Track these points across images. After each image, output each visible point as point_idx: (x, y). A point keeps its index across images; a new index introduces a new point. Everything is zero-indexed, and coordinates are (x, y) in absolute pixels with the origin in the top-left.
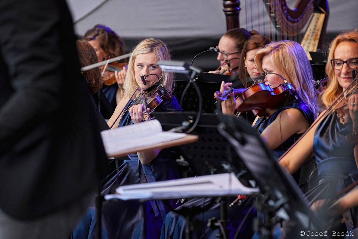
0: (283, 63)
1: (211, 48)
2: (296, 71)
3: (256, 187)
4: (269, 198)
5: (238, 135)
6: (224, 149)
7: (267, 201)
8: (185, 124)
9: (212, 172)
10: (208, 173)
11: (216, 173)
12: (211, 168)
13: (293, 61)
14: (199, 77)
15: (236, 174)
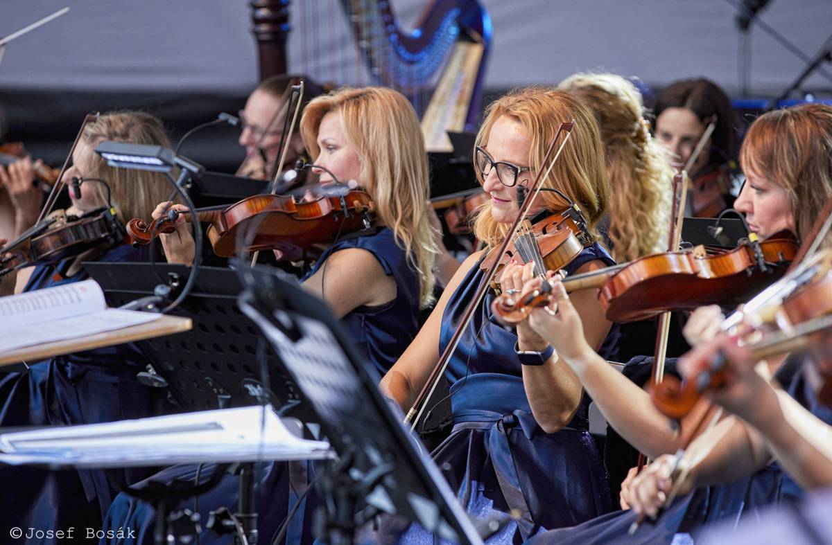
0: (365, 130)
1: (223, 117)
2: (389, 151)
3: (321, 439)
4: (351, 464)
5: (283, 317)
6: (252, 350)
7: (346, 470)
8: (161, 290)
9: (221, 404)
10: (211, 405)
11: (229, 405)
12: (219, 393)
13: (385, 128)
14: (193, 183)
15: (276, 408)
